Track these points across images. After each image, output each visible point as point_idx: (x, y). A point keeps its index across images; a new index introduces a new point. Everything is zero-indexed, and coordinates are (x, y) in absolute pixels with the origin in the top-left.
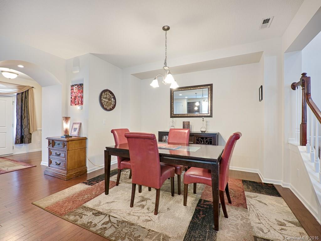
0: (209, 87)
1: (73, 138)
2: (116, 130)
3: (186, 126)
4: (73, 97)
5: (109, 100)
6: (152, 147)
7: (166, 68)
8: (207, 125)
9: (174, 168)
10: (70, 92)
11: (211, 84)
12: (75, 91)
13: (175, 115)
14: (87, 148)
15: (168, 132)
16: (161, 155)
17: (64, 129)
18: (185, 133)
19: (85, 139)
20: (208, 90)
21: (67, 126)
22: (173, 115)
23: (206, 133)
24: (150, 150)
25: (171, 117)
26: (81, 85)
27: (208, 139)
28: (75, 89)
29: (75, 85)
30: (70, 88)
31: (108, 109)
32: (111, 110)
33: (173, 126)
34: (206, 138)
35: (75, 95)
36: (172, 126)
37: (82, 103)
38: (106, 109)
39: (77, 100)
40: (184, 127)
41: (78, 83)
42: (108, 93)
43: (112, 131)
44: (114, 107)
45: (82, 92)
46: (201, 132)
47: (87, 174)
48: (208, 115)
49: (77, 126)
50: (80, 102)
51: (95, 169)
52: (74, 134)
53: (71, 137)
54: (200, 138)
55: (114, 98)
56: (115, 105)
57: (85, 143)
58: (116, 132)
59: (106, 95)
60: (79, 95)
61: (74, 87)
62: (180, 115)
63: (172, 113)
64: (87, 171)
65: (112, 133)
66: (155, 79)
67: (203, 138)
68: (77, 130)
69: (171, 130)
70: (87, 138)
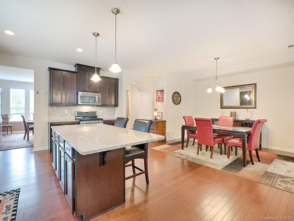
0: (253, 86)
1: (159, 120)
2: (186, 117)
3: (233, 114)
4: (157, 98)
5: (177, 98)
6: (209, 125)
7: (217, 82)
8: (251, 114)
9: (222, 139)
10: (156, 95)
11: (255, 84)
12: (159, 94)
13: (224, 107)
14: (166, 127)
15: (218, 119)
16: (214, 130)
17: (155, 116)
18: (231, 119)
19: (165, 121)
20: (253, 88)
21: (155, 114)
22: (222, 107)
23: (250, 120)
24: (208, 126)
25: (221, 108)
26: (163, 91)
27: (251, 124)
28: (159, 93)
29: (159, 91)
30: (156, 92)
31: (177, 103)
32: (178, 104)
33: (223, 115)
34: (250, 124)
35: (159, 97)
36: (221, 115)
37: (163, 101)
38: (175, 104)
39: (160, 99)
40: (231, 116)
41: (161, 90)
42: (176, 93)
43: (184, 117)
44: (180, 102)
45: (163, 94)
46: (246, 120)
47: (166, 142)
48: (253, 107)
49: (160, 114)
50: (162, 100)
51: (170, 139)
52: (159, 118)
53: (158, 120)
54: (244, 124)
55: (180, 97)
56: (180, 101)
57: (165, 124)
58: (186, 118)
59: (176, 95)
60: (162, 96)
61: (158, 92)
62: (228, 107)
63: (222, 105)
64: (166, 140)
65: (183, 118)
66: (210, 88)
67: (246, 124)
68: (160, 116)
69: (220, 117)
70: (166, 120)
